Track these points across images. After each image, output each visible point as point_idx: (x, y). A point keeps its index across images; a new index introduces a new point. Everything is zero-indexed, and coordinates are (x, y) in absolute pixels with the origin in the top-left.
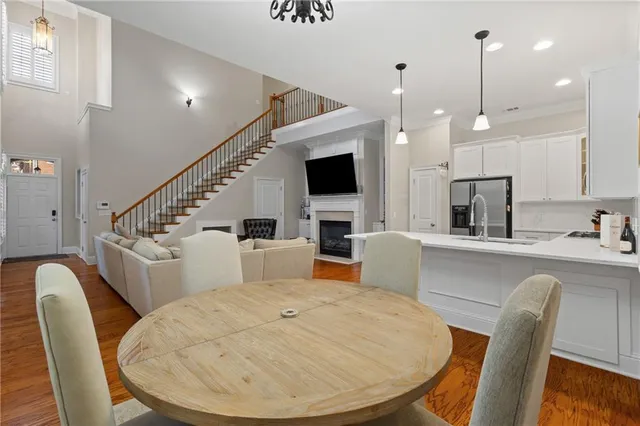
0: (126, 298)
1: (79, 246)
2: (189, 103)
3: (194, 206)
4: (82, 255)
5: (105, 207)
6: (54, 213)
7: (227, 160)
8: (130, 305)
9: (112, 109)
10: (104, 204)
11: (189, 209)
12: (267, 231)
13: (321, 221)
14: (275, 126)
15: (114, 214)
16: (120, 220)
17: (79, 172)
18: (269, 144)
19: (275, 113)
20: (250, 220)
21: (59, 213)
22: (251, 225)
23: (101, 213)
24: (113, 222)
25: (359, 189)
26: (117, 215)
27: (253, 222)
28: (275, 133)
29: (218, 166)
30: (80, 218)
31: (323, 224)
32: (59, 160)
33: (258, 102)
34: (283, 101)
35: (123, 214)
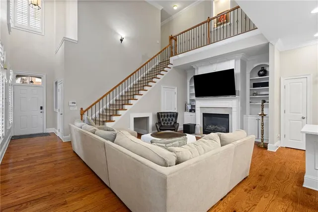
0: (107, 184)
1: (56, 129)
2: (121, 40)
3: (128, 104)
4: (59, 134)
5: (74, 105)
6: (41, 108)
7: (142, 76)
8: (111, 190)
9: (78, 41)
10: (73, 103)
11: (126, 106)
12: (172, 120)
13: (203, 114)
14: (172, 55)
15: (82, 109)
16: (86, 113)
17: (56, 83)
18: (169, 66)
19: (172, 48)
20: (161, 113)
21: (44, 108)
22: (162, 116)
23: (71, 108)
24: (82, 115)
25: (237, 93)
26: (84, 109)
27: (163, 114)
28: (172, 59)
29: (137, 80)
30: (58, 111)
31: (205, 115)
32: (45, 76)
33: (158, 42)
34: (176, 40)
35: (87, 110)
